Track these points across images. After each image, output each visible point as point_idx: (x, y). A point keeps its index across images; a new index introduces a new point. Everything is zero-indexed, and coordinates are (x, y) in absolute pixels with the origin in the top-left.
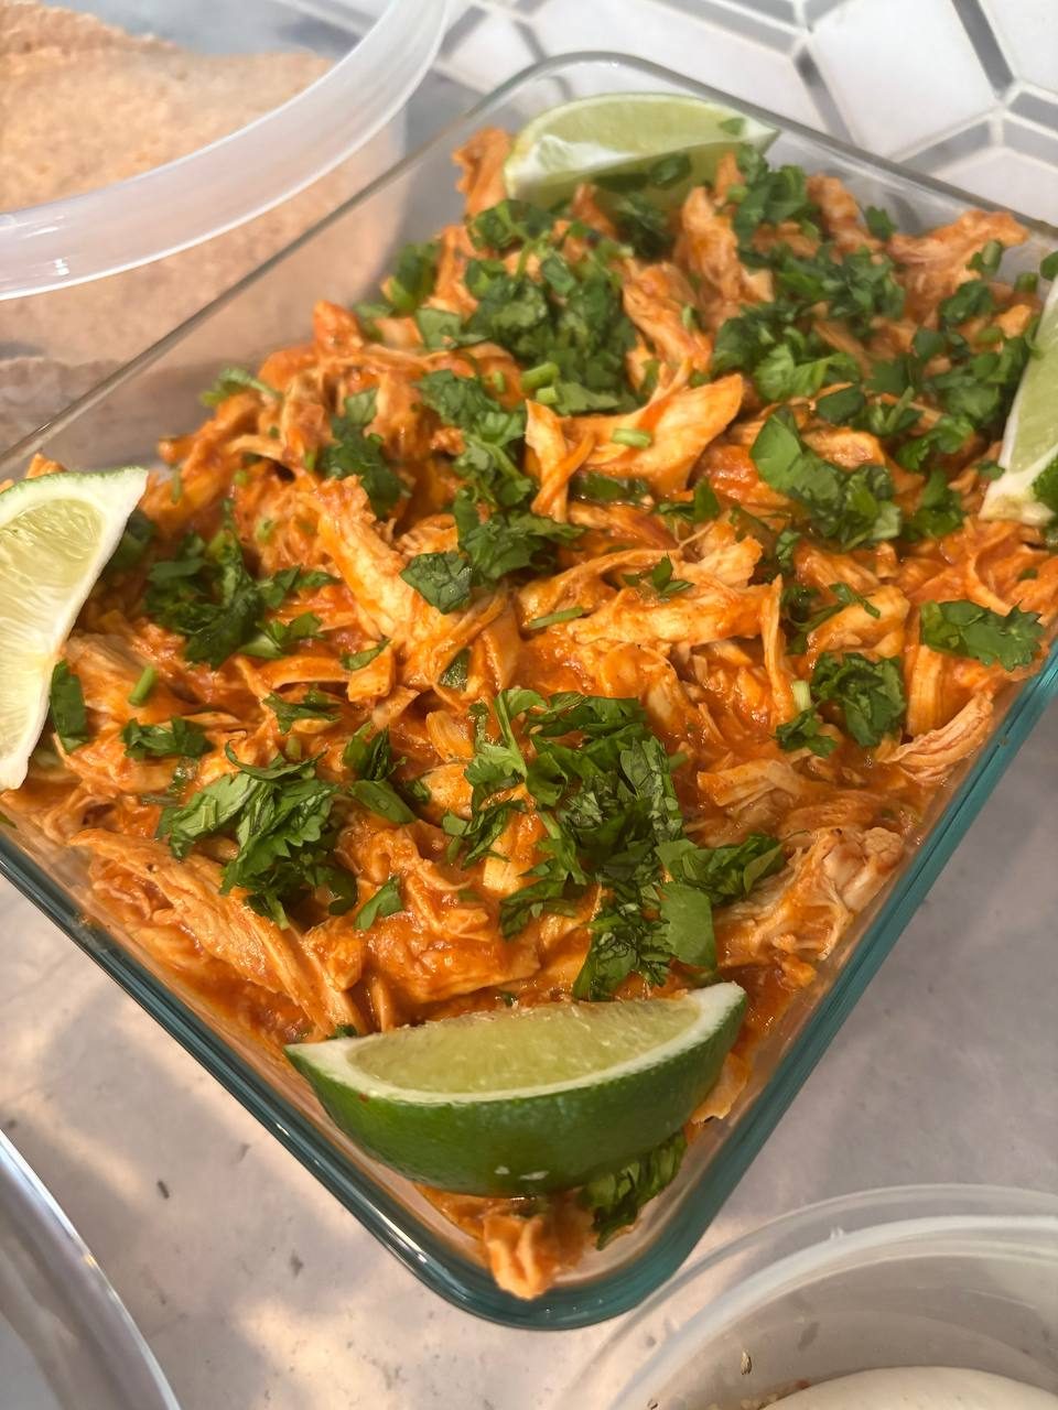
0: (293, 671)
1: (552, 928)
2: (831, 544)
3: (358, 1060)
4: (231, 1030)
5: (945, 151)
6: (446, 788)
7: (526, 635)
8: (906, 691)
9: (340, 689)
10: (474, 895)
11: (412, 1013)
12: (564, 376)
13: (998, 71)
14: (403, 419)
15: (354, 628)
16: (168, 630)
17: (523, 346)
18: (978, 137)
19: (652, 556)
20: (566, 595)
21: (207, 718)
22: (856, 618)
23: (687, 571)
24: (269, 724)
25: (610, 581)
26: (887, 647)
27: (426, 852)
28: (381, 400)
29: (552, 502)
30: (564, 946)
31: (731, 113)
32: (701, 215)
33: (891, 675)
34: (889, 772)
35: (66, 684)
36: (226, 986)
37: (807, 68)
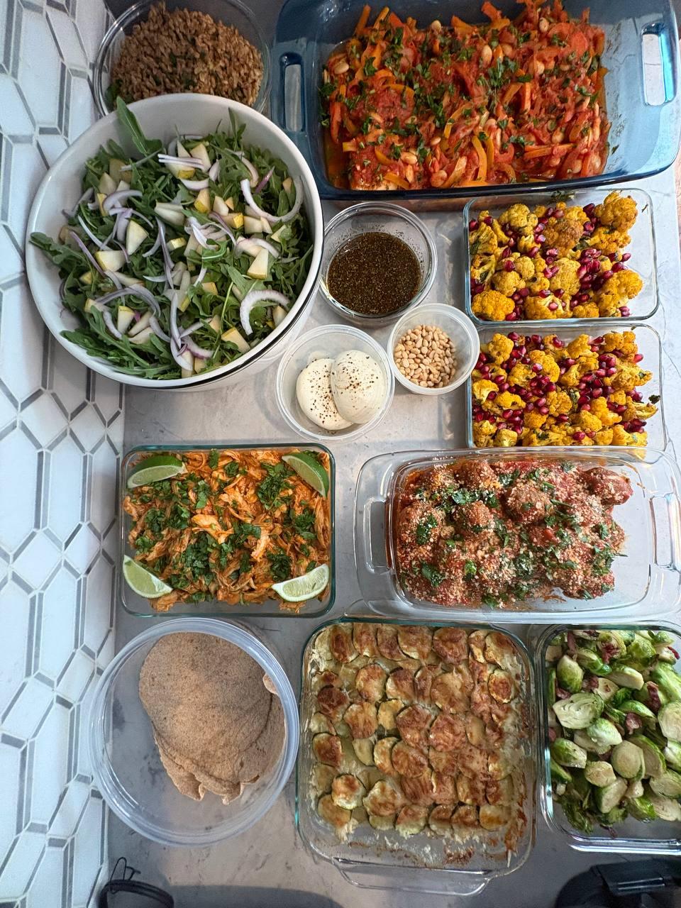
0: (283, 544)
1: (291, 483)
2: (211, 488)
3: (321, 490)
4: (329, 508)
6: (284, 508)
7: (255, 518)
8: (227, 464)
9: (281, 535)
10: (295, 493)
11: (312, 490)
12: (208, 545)
14: (231, 566)
15: (271, 541)
17: (205, 558)
18: (90, 525)
19: (232, 510)
20: (245, 516)
21: (298, 549)
22: (221, 477)
23: (231, 503)
24: (292, 540)
25: (239, 512)
26: (222, 471)
27: (294, 503)
28: (231, 572)
29: (230, 531)
30: (292, 480)
31: (125, 568)
32: (153, 555)
33: (226, 467)
34: (241, 459)
35: (308, 570)
36: (325, 513)
37: (88, 571)
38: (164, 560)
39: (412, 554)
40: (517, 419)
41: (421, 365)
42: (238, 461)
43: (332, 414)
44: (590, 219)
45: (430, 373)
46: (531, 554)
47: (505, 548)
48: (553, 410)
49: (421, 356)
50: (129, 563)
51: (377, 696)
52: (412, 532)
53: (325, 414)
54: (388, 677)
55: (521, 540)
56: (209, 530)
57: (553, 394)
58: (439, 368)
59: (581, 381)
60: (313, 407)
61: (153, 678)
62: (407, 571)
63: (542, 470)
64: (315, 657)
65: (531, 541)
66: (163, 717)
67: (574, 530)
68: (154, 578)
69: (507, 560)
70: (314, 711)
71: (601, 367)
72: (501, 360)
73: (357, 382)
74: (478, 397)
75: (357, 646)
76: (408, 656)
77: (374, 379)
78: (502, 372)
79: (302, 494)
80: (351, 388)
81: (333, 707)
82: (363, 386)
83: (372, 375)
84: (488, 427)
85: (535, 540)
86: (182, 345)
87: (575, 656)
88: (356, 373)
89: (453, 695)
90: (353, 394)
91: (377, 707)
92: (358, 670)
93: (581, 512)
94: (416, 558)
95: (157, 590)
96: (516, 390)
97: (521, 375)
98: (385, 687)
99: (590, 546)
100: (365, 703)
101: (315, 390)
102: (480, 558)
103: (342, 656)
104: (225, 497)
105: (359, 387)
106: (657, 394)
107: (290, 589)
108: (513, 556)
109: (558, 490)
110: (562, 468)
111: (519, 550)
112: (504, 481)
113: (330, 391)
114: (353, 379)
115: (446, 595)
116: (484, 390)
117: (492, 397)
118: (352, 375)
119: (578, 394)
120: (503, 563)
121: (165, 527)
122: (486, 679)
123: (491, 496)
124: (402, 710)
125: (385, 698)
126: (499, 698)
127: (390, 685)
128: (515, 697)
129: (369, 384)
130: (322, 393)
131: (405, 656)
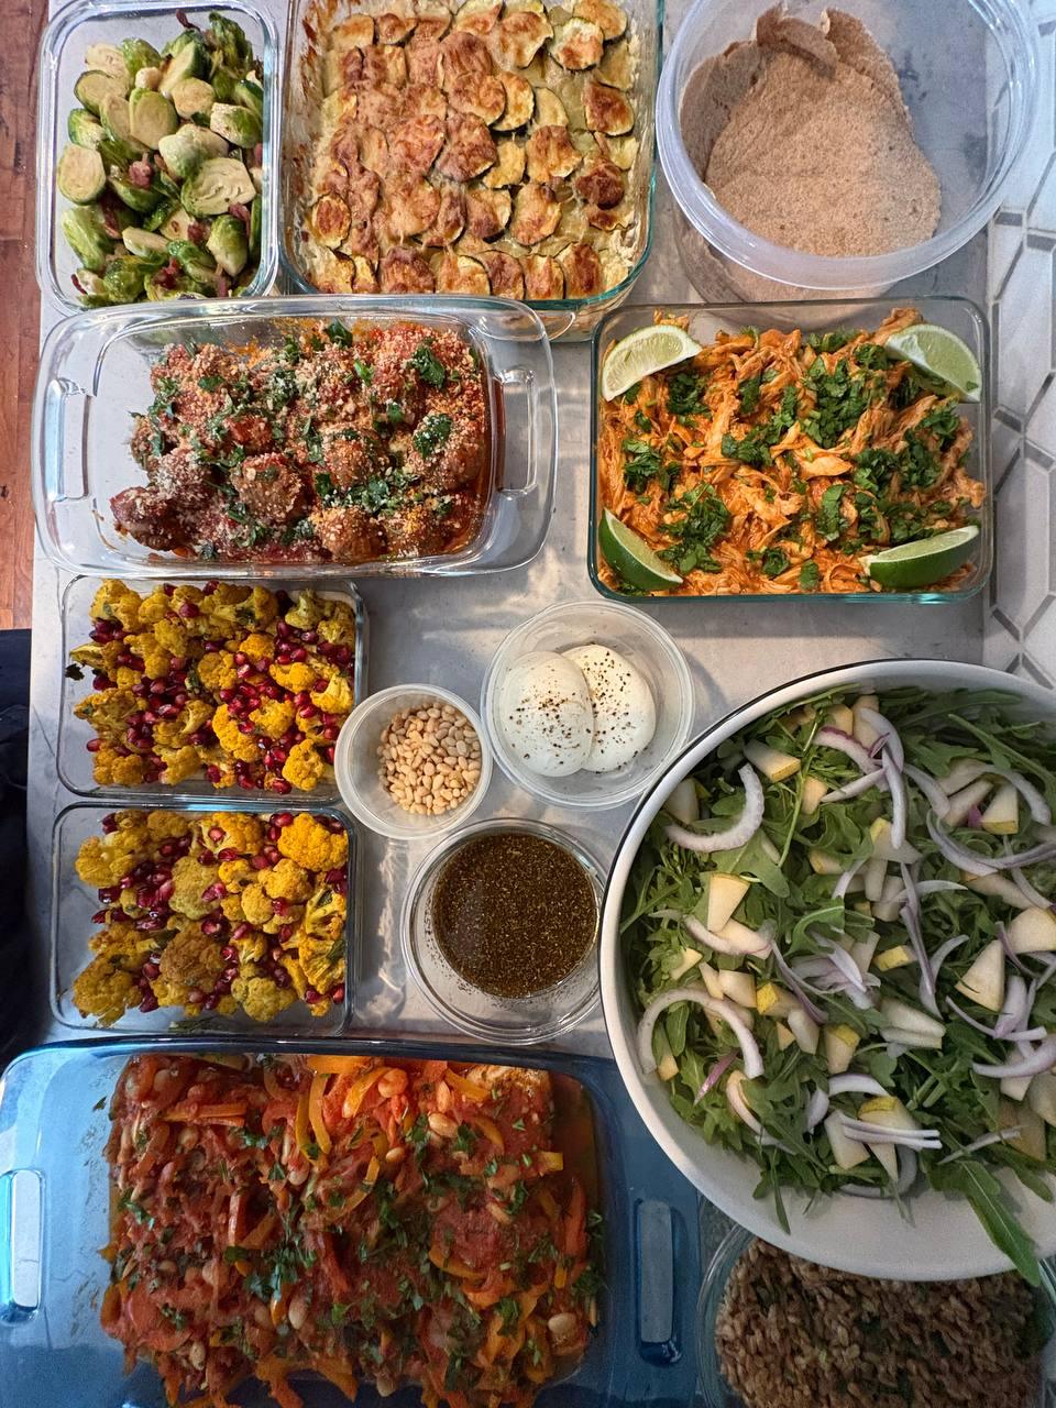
0: (682, 432)
1: (667, 538)
2: (815, 527)
3: (613, 521)
4: (599, 494)
5: (1038, 456)
6: (679, 491)
7: (732, 476)
8: (784, 572)
9: (685, 446)
10: (660, 516)
11: (628, 525)
12: (819, 422)
14: (774, 391)
15: (703, 436)
16: (669, 393)
17: (823, 401)
18: (1047, 461)
19: (777, 488)
20: (750, 477)
21: (655, 424)
22: (795, 547)
23: (777, 499)
24: (665, 439)
25: (764, 484)
26: (794, 560)
27: (661, 499)
28: (776, 379)
29: (776, 450)
30: (665, 543)
31: (979, 381)
32: (923, 406)
33: (786, 566)
34: (759, 581)
35: (637, 387)
36: (606, 485)
37: (1048, 383)
38: (901, 401)
39: (460, 403)
40: (284, 646)
41: (436, 744)
42: (764, 578)
43: (591, 666)
44: (149, 987)
45: (422, 732)
46: (270, 406)
47: (309, 416)
48: (227, 659)
49: (436, 759)
50: (971, 386)
51: (526, 192)
52: (458, 432)
53: (605, 667)
54: (508, 225)
55: (284, 429)
56: (816, 449)
57: (225, 682)
58: (407, 741)
59: (182, 707)
60: (626, 678)
61: (915, 210)
62: (469, 378)
63: (246, 544)
64: (627, 252)
65: (269, 426)
66: (896, 151)
67: (203, 442)
68: (921, 360)
69: (308, 396)
70: (631, 175)
71: (150, 726)
72: (305, 745)
73: (547, 710)
74: (344, 683)
75: (557, 272)
76: (475, 260)
77: (516, 716)
78: (303, 724)
79: (647, 514)
80: (555, 702)
81: (598, 173)
82: (536, 703)
83: (519, 722)
84: (330, 633)
85: (262, 426)
86: (878, 756)
87: (219, 272)
88: (547, 725)
89: (405, 200)
90: (553, 690)
91: (526, 178)
92: (557, 232)
93: (189, 469)
94: (454, 398)
95: (915, 338)
96: (281, 693)
97: (272, 716)
98: (513, 208)
99: (180, 418)
100: (546, 180)
101: (622, 709)
102: (350, 400)
103: (582, 255)
104: (790, 506)
105: (543, 700)
106: (70, 680)
107: (669, 344)
108: (298, 403)
109: (223, 511)
110: (215, 549)
111: (289, 414)
112: (306, 525)
113: (594, 706)
114: (553, 715)
115: (408, 339)
116: (335, 694)
117: (320, 684)
118: (555, 723)
119: (188, 685)
120: (314, 390)
121: (902, 457)
122: (354, 231)
123: (327, 497)
124: (486, 172)
125: (514, 190)
126: (334, 203)
127: (504, 215)
128: (312, 208)
129: (526, 706)
130: (609, 703)
131: (479, 258)
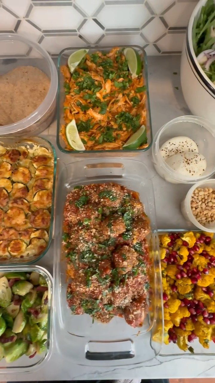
0: (95, 128)
1: (130, 129)
2: (125, 89)
5: (100, 39)
6: (115, 127)
7: (110, 112)
8: (138, 97)
9: (100, 126)
12: (95, 88)
13: (103, 27)
14: (84, 101)
15: (97, 121)
16: (84, 131)
17: (88, 88)
19: (113, 100)
20: (110, 107)
21: (93, 135)
22: (131, 94)
23: (118, 99)
24: (98, 132)
25: (113, 103)
26: (134, 95)
27: (119, 131)
28: (81, 101)
29: (102, 100)
31: (83, 50)
32: (89, 63)
33: (136, 97)
34: (141, 105)
35: (83, 140)
36: (115, 148)
37: (80, 37)
38: (87, 69)
39: (93, 191)
40: (172, 260)
41: (201, 202)
42: (140, 103)
43: (167, 155)
45: (196, 209)
46: (95, 260)
47: (97, 245)
48: (180, 282)
49: (206, 202)
50: (85, 51)
51: (14, 179)
52: (107, 189)
53: (168, 151)
54: (24, 184)
55: (102, 255)
56: (103, 89)
57: (190, 282)
58: (199, 214)
59: (199, 301)
60: (171, 143)
61: (26, 72)
62: (83, 189)
63: (145, 269)
64: (35, 147)
65: (102, 260)
66: (8, 78)
67: (109, 287)
68: (77, 63)
69: (91, 246)
70: (8, 149)
71: (210, 314)
72: (209, 249)
73: (190, 162)
74: (185, 235)
75: (41, 168)
76: (35, 195)
77: (192, 173)
78: (200, 251)
79: (123, 135)
80: (186, 160)
81: (9, 156)
82: (188, 166)
83: (194, 172)
84: (167, 240)
85: (103, 263)
86: (211, 55)
87: (32, 291)
88: (195, 162)
89: (13, 219)
90: (183, 161)
91: (9, 178)
92: (28, 168)
93: (121, 292)
94: (90, 193)
95: (72, 64)
96: (191, 258)
97: (200, 261)
98: (18, 182)
99: (100, 297)
100: (11, 172)
101: (182, 144)
102: (91, 231)
103: (36, 160)
104: (120, 96)
105: (187, 164)
106: (195, 351)
107: (72, 129)
108: (92, 250)
109: (133, 279)
110: (146, 283)
111: (96, 254)
112: (137, 245)
113: (180, 153)
114: (191, 161)
115: (69, 211)
116: (189, 239)
117: (185, 244)
118: (194, 160)
119: (190, 298)
120: (89, 243)
121: (103, 68)
122: (21, 238)
123: (129, 236)
124: (7, 191)
125: (13, 182)
126: (11, 245)
127: (21, 186)
128: (11, 255)
129: (189, 170)
130: (180, 148)
131: (34, 193)
